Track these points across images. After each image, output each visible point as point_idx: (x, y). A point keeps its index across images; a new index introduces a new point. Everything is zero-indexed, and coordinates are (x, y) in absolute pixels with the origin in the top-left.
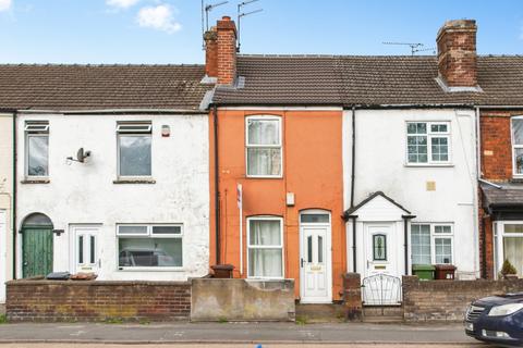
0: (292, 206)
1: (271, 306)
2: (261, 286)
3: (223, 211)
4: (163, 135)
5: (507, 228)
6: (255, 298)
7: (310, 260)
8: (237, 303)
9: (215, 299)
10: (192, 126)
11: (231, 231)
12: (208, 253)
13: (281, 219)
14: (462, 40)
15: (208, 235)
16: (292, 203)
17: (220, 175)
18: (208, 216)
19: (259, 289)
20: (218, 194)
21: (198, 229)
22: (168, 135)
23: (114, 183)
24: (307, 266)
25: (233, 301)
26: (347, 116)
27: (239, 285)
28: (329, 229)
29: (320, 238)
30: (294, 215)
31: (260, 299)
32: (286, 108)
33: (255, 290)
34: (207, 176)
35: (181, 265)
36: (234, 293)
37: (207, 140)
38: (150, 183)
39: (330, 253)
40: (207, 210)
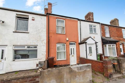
0: (68, 41)
1: (83, 79)
2: (78, 70)
3: (50, 42)
4: (32, 20)
5: (109, 46)
6: (76, 76)
7: (71, 54)
8: (67, 80)
9: (55, 81)
10: (41, 19)
11: (52, 47)
12: (45, 54)
13: (65, 44)
14: (91, 15)
15: (46, 48)
16: (68, 40)
17: (49, 32)
18: (46, 43)
19: (77, 71)
20: (49, 37)
21: (43, 47)
22: (34, 20)
23: (13, 32)
24: (71, 56)
25: (65, 80)
26: (79, 22)
27: (68, 70)
28: (75, 47)
29: (73, 49)
30: (68, 43)
31: (78, 76)
32: (66, 18)
33: (75, 72)
34: (46, 32)
35: (37, 57)
36: (65, 75)
37: (46, 23)
38: (27, 33)
39: (76, 52)
40: (45, 41)
